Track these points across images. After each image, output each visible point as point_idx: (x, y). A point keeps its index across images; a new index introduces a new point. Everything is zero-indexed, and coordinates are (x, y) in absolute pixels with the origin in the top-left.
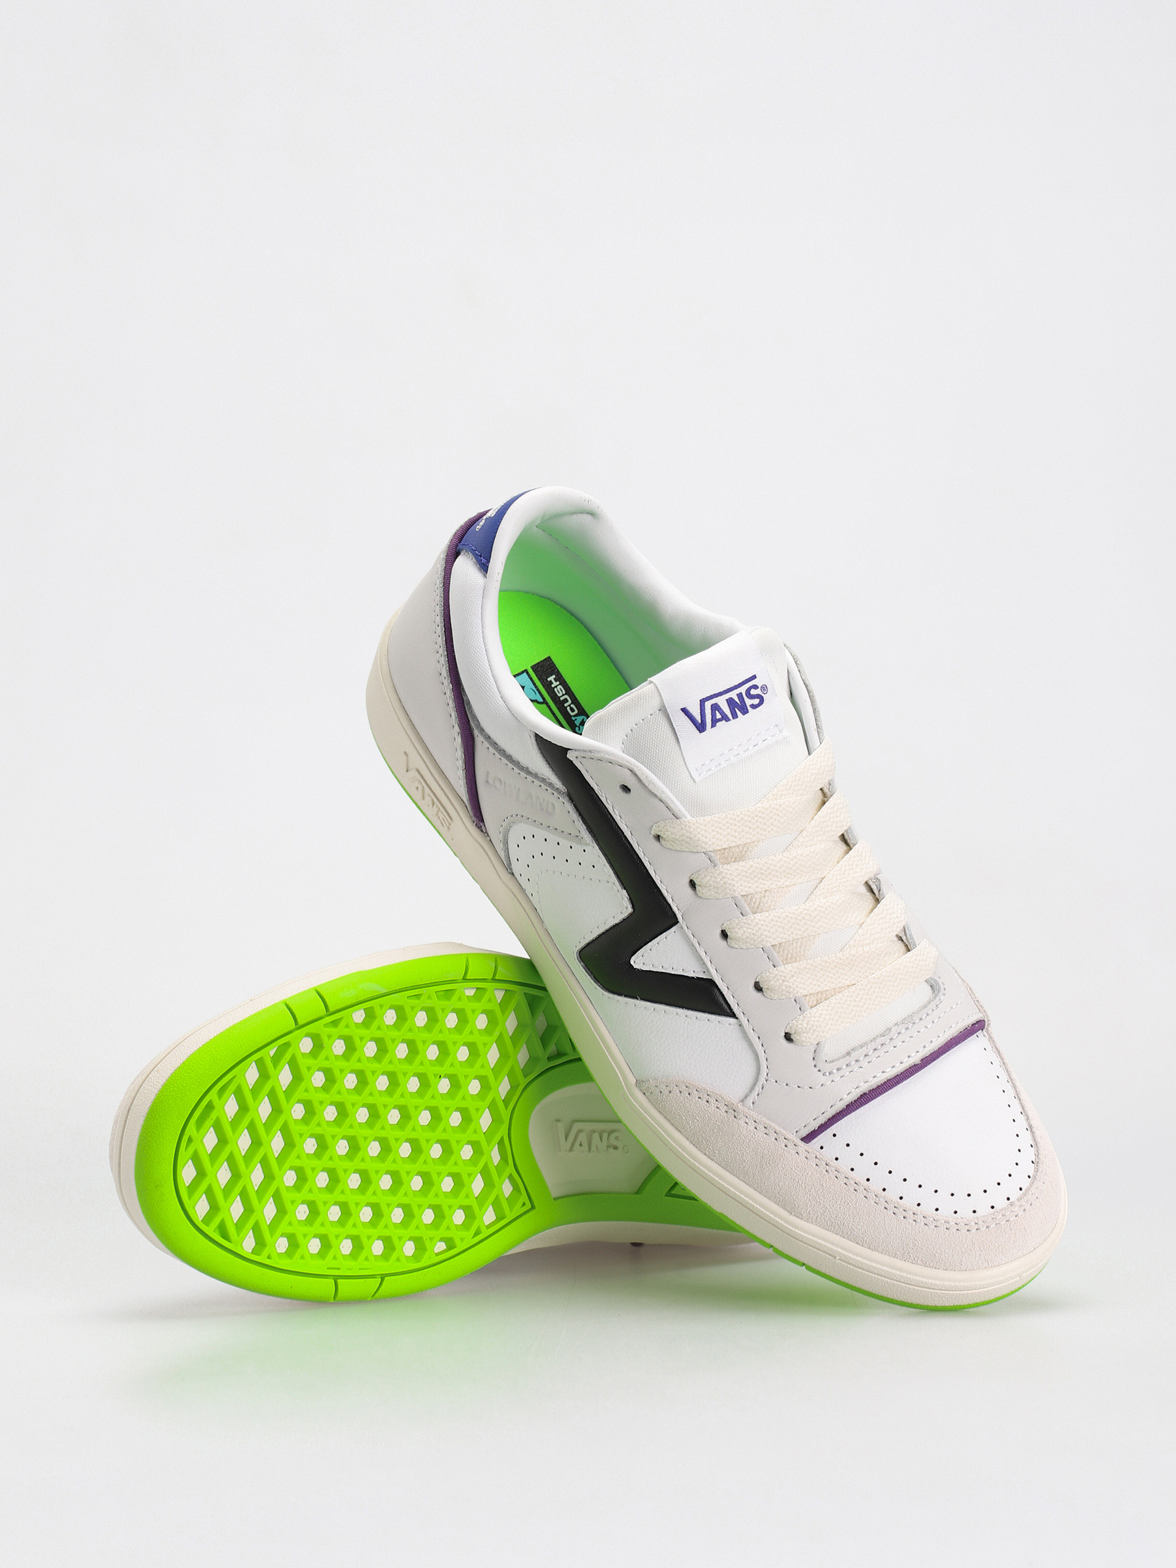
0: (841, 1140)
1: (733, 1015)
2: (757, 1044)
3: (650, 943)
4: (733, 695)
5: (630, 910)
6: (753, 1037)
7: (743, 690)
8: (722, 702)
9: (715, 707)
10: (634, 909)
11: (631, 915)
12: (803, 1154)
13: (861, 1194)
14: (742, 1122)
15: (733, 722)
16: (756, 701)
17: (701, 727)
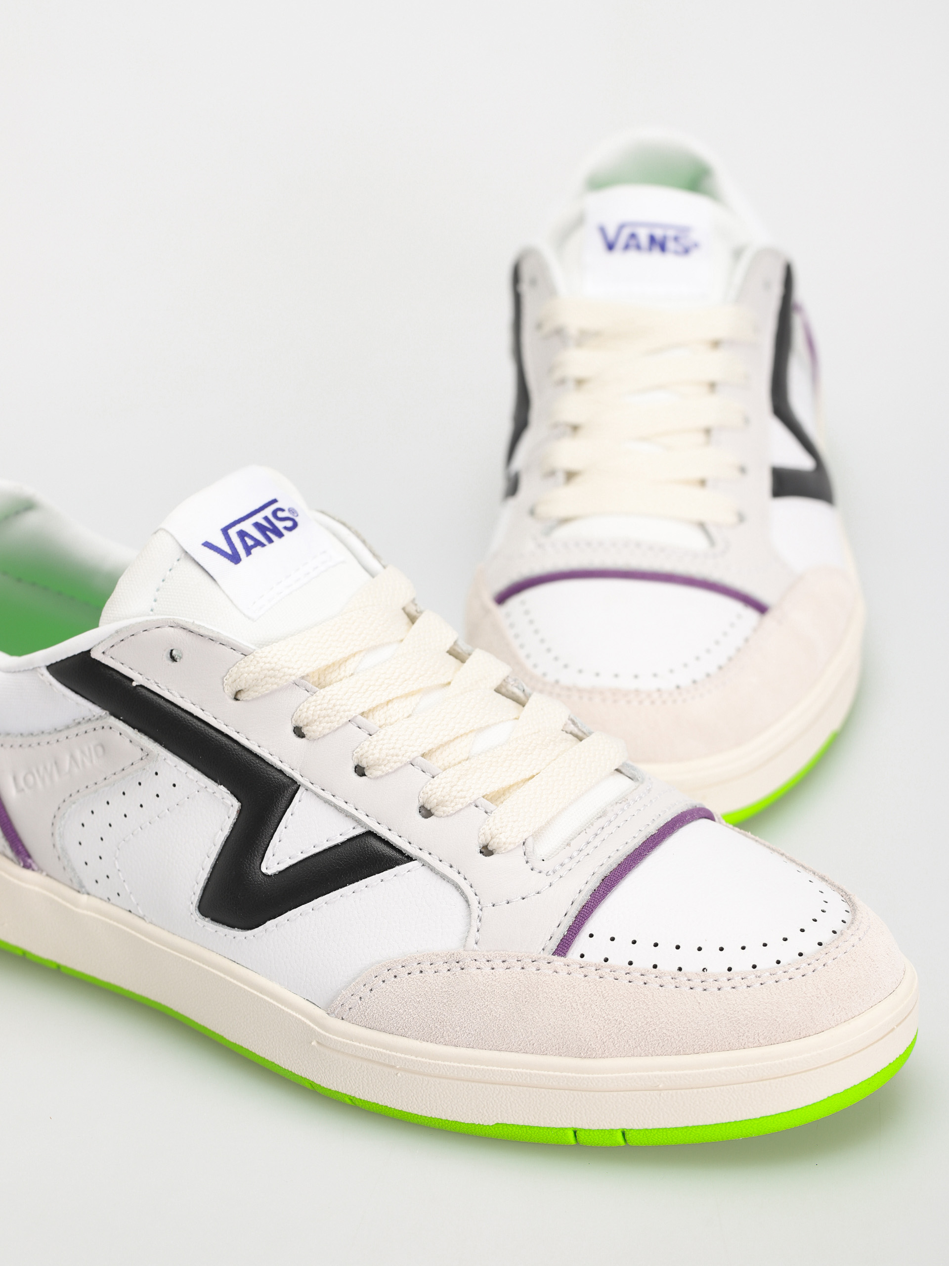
0: (602, 937)
1: (410, 859)
2: (452, 874)
3: (276, 833)
4: (259, 518)
5: (237, 805)
6: (444, 868)
7: (268, 512)
8: (247, 526)
9: (242, 534)
10: (240, 802)
11: (240, 812)
12: (563, 973)
13: (654, 984)
14: (474, 970)
15: (269, 546)
16: (289, 524)
17: (235, 558)
